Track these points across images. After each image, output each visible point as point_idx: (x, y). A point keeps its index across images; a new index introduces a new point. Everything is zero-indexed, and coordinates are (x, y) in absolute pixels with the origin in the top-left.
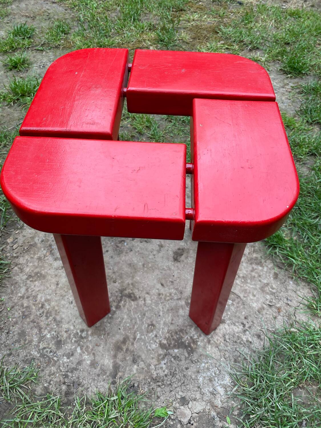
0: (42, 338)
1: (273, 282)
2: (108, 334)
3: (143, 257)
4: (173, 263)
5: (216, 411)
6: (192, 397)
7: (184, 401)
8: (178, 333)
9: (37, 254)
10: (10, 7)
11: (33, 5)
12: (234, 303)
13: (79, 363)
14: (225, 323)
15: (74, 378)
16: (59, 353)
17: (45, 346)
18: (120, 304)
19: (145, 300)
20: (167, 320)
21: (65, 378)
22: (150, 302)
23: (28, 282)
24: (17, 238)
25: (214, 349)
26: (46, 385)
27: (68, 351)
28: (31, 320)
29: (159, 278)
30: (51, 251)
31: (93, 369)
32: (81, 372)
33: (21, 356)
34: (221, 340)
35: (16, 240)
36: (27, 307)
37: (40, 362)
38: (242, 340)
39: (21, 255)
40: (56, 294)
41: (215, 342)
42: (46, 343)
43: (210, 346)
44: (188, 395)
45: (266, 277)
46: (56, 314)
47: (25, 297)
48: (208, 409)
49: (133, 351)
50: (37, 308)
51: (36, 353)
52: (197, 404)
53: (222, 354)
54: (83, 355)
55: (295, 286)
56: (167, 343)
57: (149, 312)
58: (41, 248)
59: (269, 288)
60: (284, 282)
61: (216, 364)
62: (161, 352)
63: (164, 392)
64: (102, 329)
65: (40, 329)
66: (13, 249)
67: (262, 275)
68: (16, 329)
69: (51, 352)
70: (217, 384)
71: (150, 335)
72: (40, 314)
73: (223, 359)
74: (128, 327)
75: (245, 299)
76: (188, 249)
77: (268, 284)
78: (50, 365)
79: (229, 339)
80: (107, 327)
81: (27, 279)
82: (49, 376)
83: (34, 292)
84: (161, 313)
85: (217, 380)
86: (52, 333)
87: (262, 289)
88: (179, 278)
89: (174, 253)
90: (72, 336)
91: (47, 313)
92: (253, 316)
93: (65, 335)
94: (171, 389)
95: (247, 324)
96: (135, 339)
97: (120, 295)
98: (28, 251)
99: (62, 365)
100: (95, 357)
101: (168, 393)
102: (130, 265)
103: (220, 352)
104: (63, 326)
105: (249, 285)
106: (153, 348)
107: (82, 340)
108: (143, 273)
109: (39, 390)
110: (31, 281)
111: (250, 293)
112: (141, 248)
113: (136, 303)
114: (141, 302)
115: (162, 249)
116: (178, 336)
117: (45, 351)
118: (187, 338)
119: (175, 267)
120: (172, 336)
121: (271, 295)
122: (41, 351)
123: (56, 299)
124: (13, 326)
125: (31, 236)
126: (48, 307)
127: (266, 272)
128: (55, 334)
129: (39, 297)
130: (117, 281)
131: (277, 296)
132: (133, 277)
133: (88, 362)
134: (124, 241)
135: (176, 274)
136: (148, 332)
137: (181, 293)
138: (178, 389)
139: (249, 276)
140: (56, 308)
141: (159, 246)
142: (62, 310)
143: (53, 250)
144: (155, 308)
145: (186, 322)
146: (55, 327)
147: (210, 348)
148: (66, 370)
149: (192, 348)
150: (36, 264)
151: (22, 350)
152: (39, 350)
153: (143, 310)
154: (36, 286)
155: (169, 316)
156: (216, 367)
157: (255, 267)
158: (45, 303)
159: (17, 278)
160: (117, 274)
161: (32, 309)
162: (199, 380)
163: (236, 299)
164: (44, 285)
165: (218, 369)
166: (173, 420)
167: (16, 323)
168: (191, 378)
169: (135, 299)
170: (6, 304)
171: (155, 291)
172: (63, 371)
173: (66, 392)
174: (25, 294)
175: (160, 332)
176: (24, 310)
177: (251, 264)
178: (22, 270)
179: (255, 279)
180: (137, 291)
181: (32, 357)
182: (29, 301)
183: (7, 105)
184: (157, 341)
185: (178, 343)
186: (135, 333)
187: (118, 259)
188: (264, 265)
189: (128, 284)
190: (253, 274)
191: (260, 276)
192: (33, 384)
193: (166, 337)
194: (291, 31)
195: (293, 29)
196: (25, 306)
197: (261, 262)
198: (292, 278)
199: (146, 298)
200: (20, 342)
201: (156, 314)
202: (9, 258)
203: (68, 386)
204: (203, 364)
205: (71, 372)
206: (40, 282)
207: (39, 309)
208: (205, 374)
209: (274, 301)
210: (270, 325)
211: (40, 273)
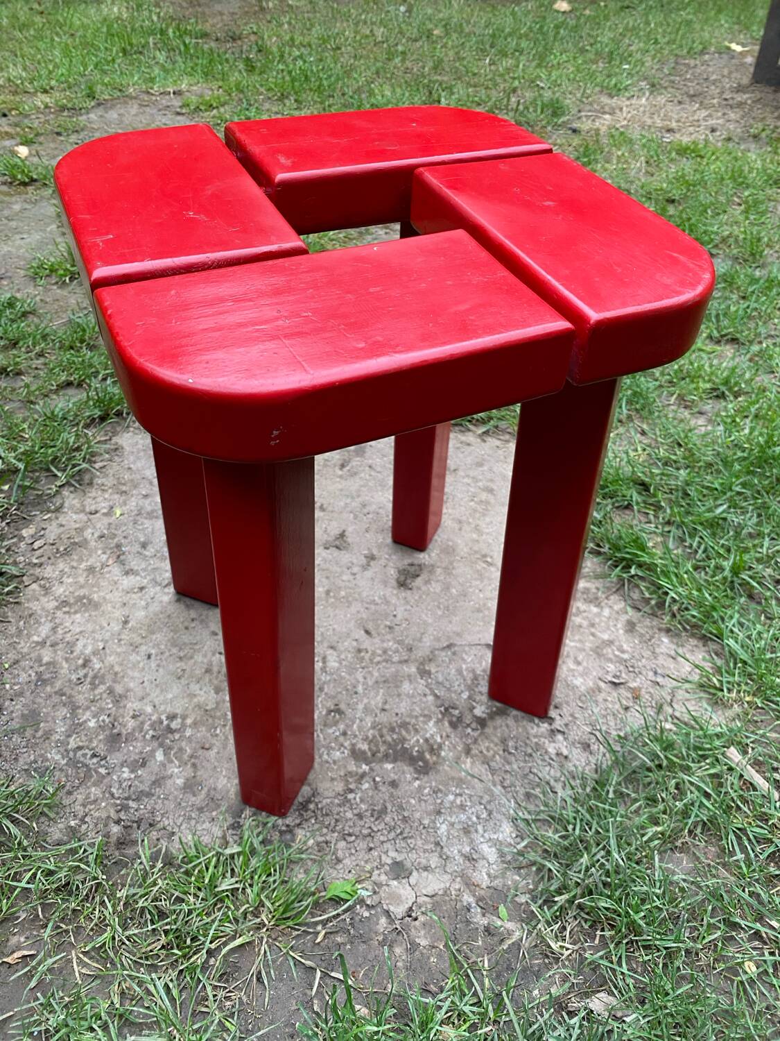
0: (76, 728)
1: (623, 638)
3: (327, 578)
4: (395, 592)
5: (474, 896)
6: (419, 863)
7: (399, 871)
8: (397, 730)
9: (87, 560)
10: (84, 117)
11: (134, 115)
13: (157, 783)
15: (141, 812)
16: (114, 759)
17: (81, 744)
19: (324, 661)
20: (373, 703)
21: (120, 810)
22: (336, 665)
23: (59, 614)
24: (43, 529)
25: (479, 766)
26: (72, 823)
27: (133, 757)
28: (57, 689)
29: (362, 618)
30: (119, 557)
31: (189, 796)
32: (160, 801)
33: (21, 761)
34: (496, 749)
35: (42, 533)
36: (48, 664)
37: (67, 776)
38: (546, 752)
39: (50, 562)
40: (120, 640)
41: (481, 752)
42: (84, 738)
43: (469, 760)
44: (409, 858)
45: (608, 628)
46: (114, 681)
47: (48, 644)
48: (456, 890)
50: (73, 667)
51: (58, 757)
52: (430, 876)
53: (497, 779)
54: (168, 765)
55: (674, 647)
56: (370, 749)
57: (332, 685)
58: (96, 549)
59: (613, 651)
60: (650, 640)
61: (481, 797)
62: (354, 767)
63: (353, 851)
64: (218, 714)
65: (74, 708)
66: (34, 550)
67: (599, 624)
68: (17, 707)
69: (94, 756)
70: (482, 840)
71: (331, 731)
72: (79, 679)
73: (499, 787)
76: (432, 566)
77: (610, 643)
78: (89, 784)
79: (516, 749)
81: (57, 608)
82: (84, 806)
83: (69, 635)
84: (360, 689)
85: (481, 831)
86: (101, 719)
87: (598, 651)
88: (406, 620)
89: (399, 572)
90: (146, 727)
91: (95, 677)
92: (574, 704)
93: (131, 724)
94: (371, 845)
95: (558, 717)
98: (67, 553)
99: (117, 785)
100: (195, 772)
101: (362, 855)
103: (493, 775)
104: (129, 705)
106: (336, 758)
107: (169, 735)
108: (325, 608)
109: (56, 833)
110: (65, 613)
111: (568, 656)
112: (325, 560)
114: (315, 666)
115: (372, 563)
116: (395, 736)
117: (80, 753)
118: (418, 741)
119: (398, 598)
120: (382, 736)
121: (618, 665)
122: (71, 755)
123: (119, 650)
125: (77, 526)
126: (97, 666)
127: (609, 618)
128: (107, 720)
129: (80, 645)
131: (632, 667)
133: (180, 782)
135: (400, 613)
136: (325, 725)
137: (410, 650)
138: (387, 845)
140: (117, 668)
141: (366, 557)
142: (130, 672)
143: (124, 554)
144: (348, 677)
145: (417, 709)
146: (110, 706)
147: (468, 765)
148: (126, 795)
149: (426, 762)
150: (82, 580)
151: (25, 750)
152: (66, 750)
153: (319, 681)
154: (76, 622)
155: (377, 694)
156: (481, 804)
157: (583, 607)
158: (92, 657)
159: (35, 606)
161: (62, 668)
162: (438, 828)
164: (95, 622)
165: (485, 808)
166: (369, 907)
167: (21, 694)
168: (421, 824)
171: (350, 643)
172: (117, 795)
173: (119, 838)
174: (48, 637)
175: (355, 726)
176: (42, 669)
178: (46, 590)
179: (582, 630)
181: (47, 764)
182: (55, 651)
183: (57, 283)
184: (347, 744)
185: (395, 751)
188: (603, 604)
190: (579, 620)
191: (593, 625)
192: (43, 819)
193: (367, 737)
194: (680, 179)
195: (683, 176)
196: (44, 662)
197: (597, 598)
198: (668, 631)
199: (329, 658)
200: (23, 732)
201: (347, 690)
202: (21, 566)
203: (125, 827)
204: (451, 797)
205: (137, 799)
206: (87, 615)
207: (77, 669)
208: (454, 817)
209: (623, 675)
210: (612, 723)
211: (88, 599)
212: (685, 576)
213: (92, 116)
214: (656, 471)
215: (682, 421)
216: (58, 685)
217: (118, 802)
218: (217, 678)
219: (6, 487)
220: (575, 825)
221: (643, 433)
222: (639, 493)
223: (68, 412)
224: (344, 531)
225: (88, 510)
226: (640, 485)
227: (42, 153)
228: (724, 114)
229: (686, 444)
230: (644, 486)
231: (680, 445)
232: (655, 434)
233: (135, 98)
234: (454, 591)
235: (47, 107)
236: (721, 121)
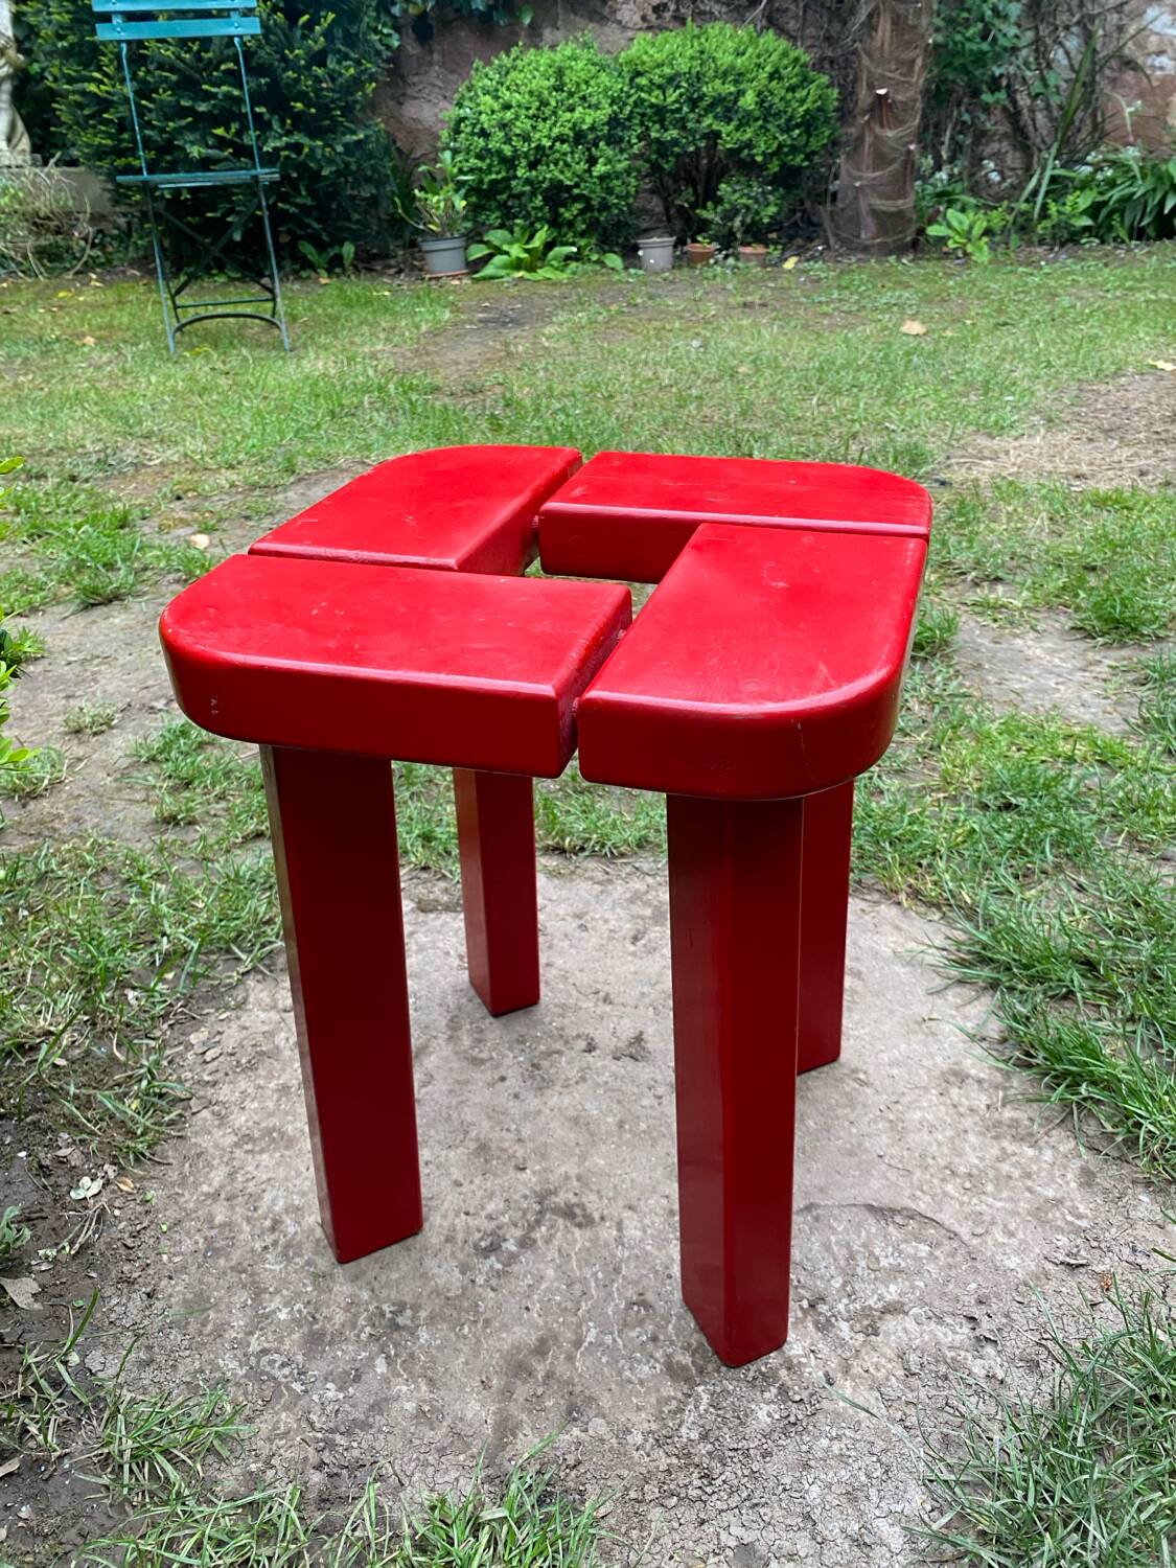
0: (260, 1320)
1: (1077, 1195)
2: (487, 1322)
3: (619, 1102)
6: (780, 1548)
7: (749, 1558)
9: (279, 1076)
10: (281, 496)
12: (937, 1253)
13: (377, 1407)
14: (907, 1313)
15: (354, 1452)
16: (314, 1370)
17: (266, 1345)
18: (533, 1235)
19: (620, 1226)
21: (323, 1449)
22: (639, 1234)
23: (238, 1153)
24: (219, 1033)
25: (865, 1393)
26: (253, 1467)
27: (342, 1367)
28: (234, 1263)
31: (425, 1429)
32: (382, 1437)
33: (181, 1370)
34: (890, 1366)
35: (217, 1038)
36: (222, 1225)
37: (245, 1394)
38: (970, 1373)
39: (228, 1079)
41: (867, 1371)
42: (271, 1337)
43: (848, 1384)
44: (763, 1539)
45: (1053, 1180)
47: (223, 1196)
49: (570, 1382)
50: (258, 1232)
51: (233, 1365)
53: (895, 1414)
54: (395, 1381)
55: (1159, 1208)
56: (693, 1363)
57: (633, 1264)
58: (292, 1060)
59: (1063, 1214)
60: (1120, 1199)
61: (872, 1444)
62: (669, 1389)
63: (676, 1525)
65: (258, 1292)
66: (205, 1062)
67: (1037, 1174)
68: (178, 1289)
69: (285, 1364)
70: (877, 1513)
71: (634, 1334)
72: (265, 1248)
73: (900, 1429)
74: (559, 1304)
75: (975, 1241)
77: (1058, 1202)
78: (278, 1406)
79: (922, 1367)
80: (483, 1300)
81: (236, 1145)
82: (271, 1441)
83: (252, 1184)
84: (675, 1269)
85: (875, 1499)
86: (296, 1308)
87: (1040, 1214)
90: (361, 1322)
91: (288, 1246)
92: (1009, 1298)
93: (340, 1317)
94: (702, 1516)
95: (985, 1319)
96: (578, 1343)
97: (538, 1208)
98: (251, 1067)
99: (318, 1410)
100: (433, 1393)
101: (689, 1531)
102: (575, 1120)
103: (888, 1408)
105: (990, 1200)
106: (643, 1376)
107: (395, 1335)
108: (618, 1146)
109: (229, 1481)
110: (247, 1152)
111: (993, 1223)
112: (615, 1076)
113: (588, 1233)
114: (607, 1233)
117: (265, 1359)
121: (1072, 1236)
122: (253, 1361)
124: (171, 1278)
125: (266, 1028)
126: (291, 1230)
127: (1053, 1164)
128: (305, 1311)
129: (267, 1197)
130: (529, 1165)
131: (1096, 1240)
132: (583, 1158)
133: (410, 1406)
134: (559, 1052)
136: (625, 1325)
138: (728, 1517)
139: (991, 1174)
144: (656, 1250)
146: (309, 1289)
147: (848, 1391)
148: (332, 1425)
149: (782, 1385)
150: (270, 1104)
151: (187, 1353)
152: (246, 1355)
153: (614, 1256)
154: (262, 1166)
156: (872, 1454)
157: (1010, 1147)
158: (284, 1217)
159: (205, 1142)
160: (530, 1145)
161: (242, 1232)
162: (807, 1492)
163: (946, 1242)
164: (288, 1165)
165: (879, 1461)
167: (184, 1269)
168: (779, 1483)
169: (587, 1222)
170: (157, 1211)
171: (657, 1202)
172: (318, 1425)
173: (321, 1492)
174: (222, 1187)
175: (670, 1327)
176: (213, 1233)
177: (997, 1138)
178: (222, 1119)
179: (1012, 1183)
180: (593, 1197)
181: (218, 1375)
182: (233, 1208)
184: (658, 1354)
186: (579, 1326)
187: (536, 1101)
188: (1041, 1143)
189: (567, 1178)
190: (1005, 1168)
191: (1028, 1175)
192: (211, 1459)
193: (690, 1345)
194: (1102, 539)
195: (1105, 535)
196: (217, 1222)
197: (1031, 1135)
198: (1148, 1184)
199: (626, 1222)
200: (185, 1327)
201: (656, 1272)
202: (187, 1085)
203: (330, 1476)
204: (825, 1442)
205: (348, 1433)
206: (277, 1155)
207: (263, 1233)
208: (831, 1474)
209: (1083, 1253)
210: (1072, 1330)
211: (280, 1132)
212: (1167, 1098)
213: (291, 494)
214: (1106, 943)
215: (1137, 869)
216: (236, 1257)
217: (320, 1435)
218: (462, 1249)
219: (170, 976)
220: (1026, 1490)
221: (1081, 888)
222: (1083, 976)
223: (258, 872)
224: (641, 1033)
225: (281, 1006)
226: (1082, 963)
227: (226, 542)
228: (1157, 452)
229: (1147, 902)
230: (1089, 965)
231: (1138, 905)
232: (1099, 890)
233: (346, 470)
234: (811, 1123)
235: (233, 485)
236: (1152, 461)
